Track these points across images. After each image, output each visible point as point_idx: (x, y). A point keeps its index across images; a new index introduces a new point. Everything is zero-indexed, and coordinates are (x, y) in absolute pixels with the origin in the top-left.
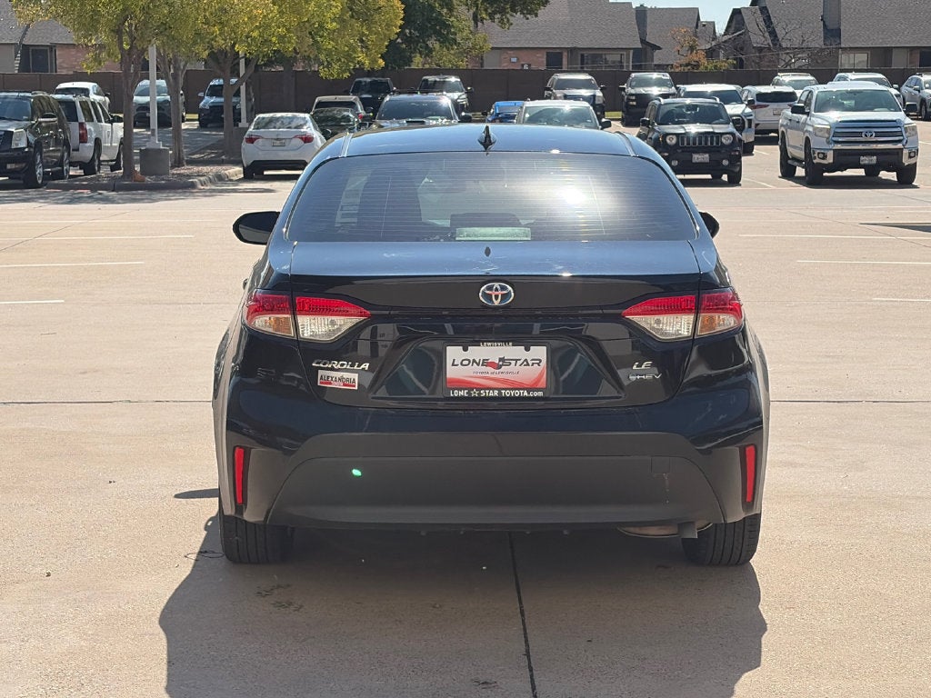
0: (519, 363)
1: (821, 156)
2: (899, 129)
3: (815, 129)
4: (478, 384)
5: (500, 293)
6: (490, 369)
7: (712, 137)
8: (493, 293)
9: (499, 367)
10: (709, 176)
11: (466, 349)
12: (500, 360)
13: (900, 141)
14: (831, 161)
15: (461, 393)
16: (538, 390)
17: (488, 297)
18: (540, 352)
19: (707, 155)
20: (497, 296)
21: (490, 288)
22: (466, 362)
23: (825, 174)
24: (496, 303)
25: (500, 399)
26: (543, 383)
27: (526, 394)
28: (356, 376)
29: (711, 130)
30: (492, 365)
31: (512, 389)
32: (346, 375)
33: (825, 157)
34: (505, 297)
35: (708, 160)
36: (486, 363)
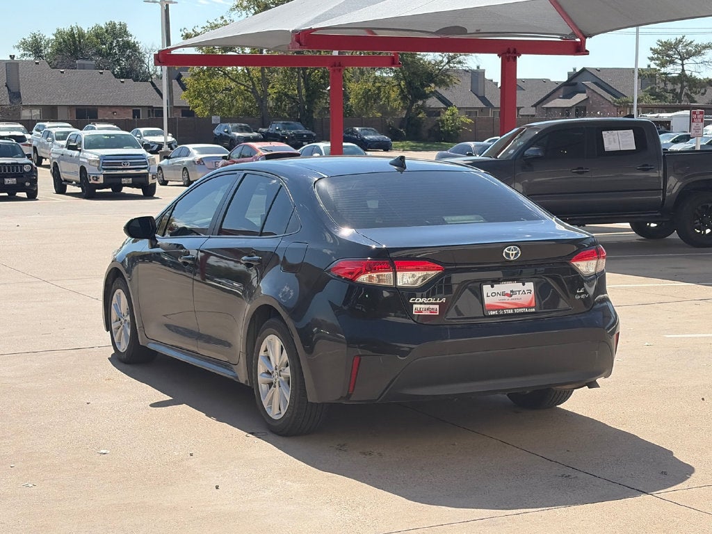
0: (521, 292)
1: (95, 178)
2: (144, 160)
3: (90, 160)
4: (500, 306)
5: (514, 252)
6: (506, 297)
7: (17, 167)
8: (511, 253)
9: (511, 296)
10: (6, 194)
11: (492, 287)
12: (512, 291)
13: (145, 168)
14: (102, 182)
15: (494, 313)
16: (532, 308)
17: (508, 255)
18: (530, 286)
19: (15, 179)
20: (512, 254)
21: (509, 250)
22: (493, 294)
23: (97, 191)
24: (512, 258)
25: (514, 315)
26: (533, 304)
27: (527, 310)
28: (437, 307)
29: (16, 162)
30: (507, 295)
31: (519, 308)
32: (431, 306)
33: (97, 179)
34: (516, 254)
35: (15, 183)
36: (504, 294)
